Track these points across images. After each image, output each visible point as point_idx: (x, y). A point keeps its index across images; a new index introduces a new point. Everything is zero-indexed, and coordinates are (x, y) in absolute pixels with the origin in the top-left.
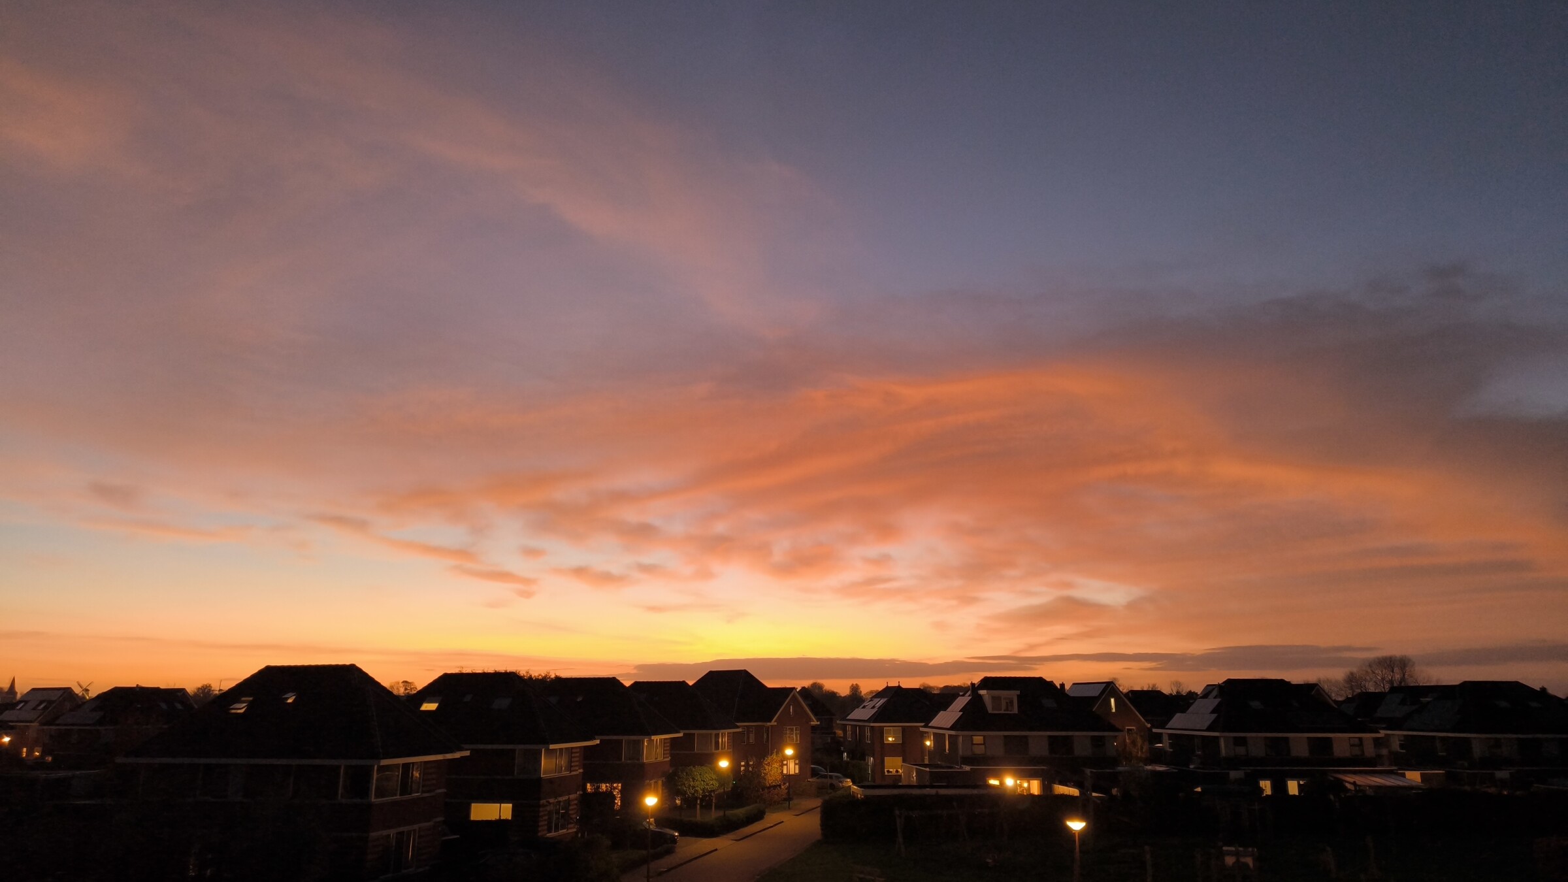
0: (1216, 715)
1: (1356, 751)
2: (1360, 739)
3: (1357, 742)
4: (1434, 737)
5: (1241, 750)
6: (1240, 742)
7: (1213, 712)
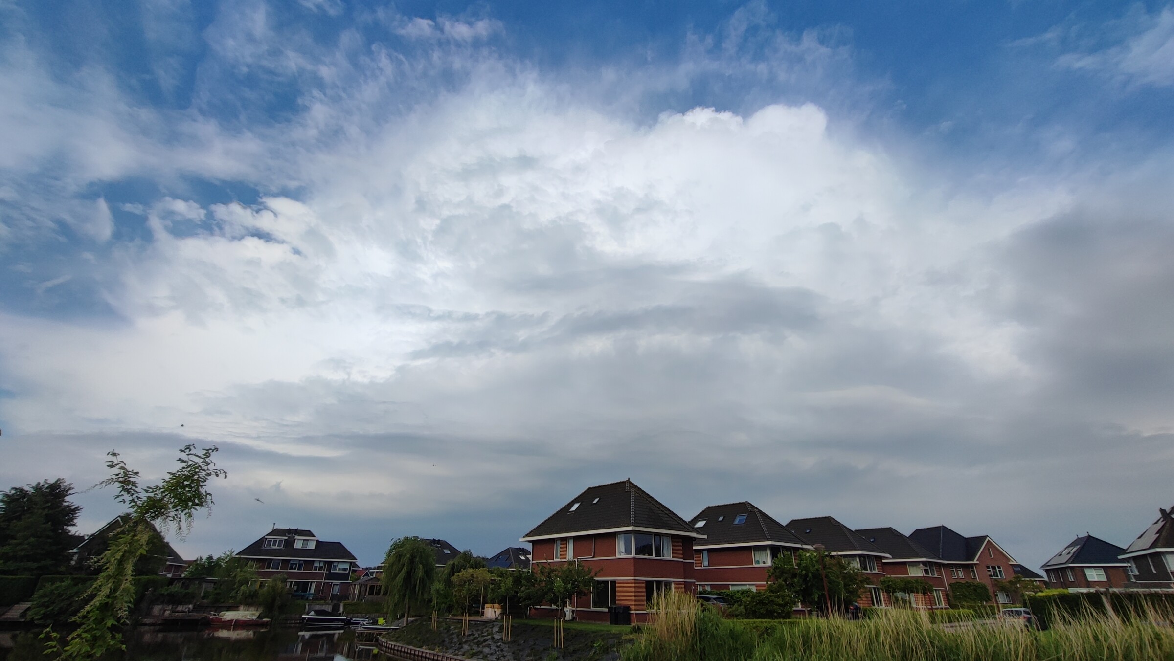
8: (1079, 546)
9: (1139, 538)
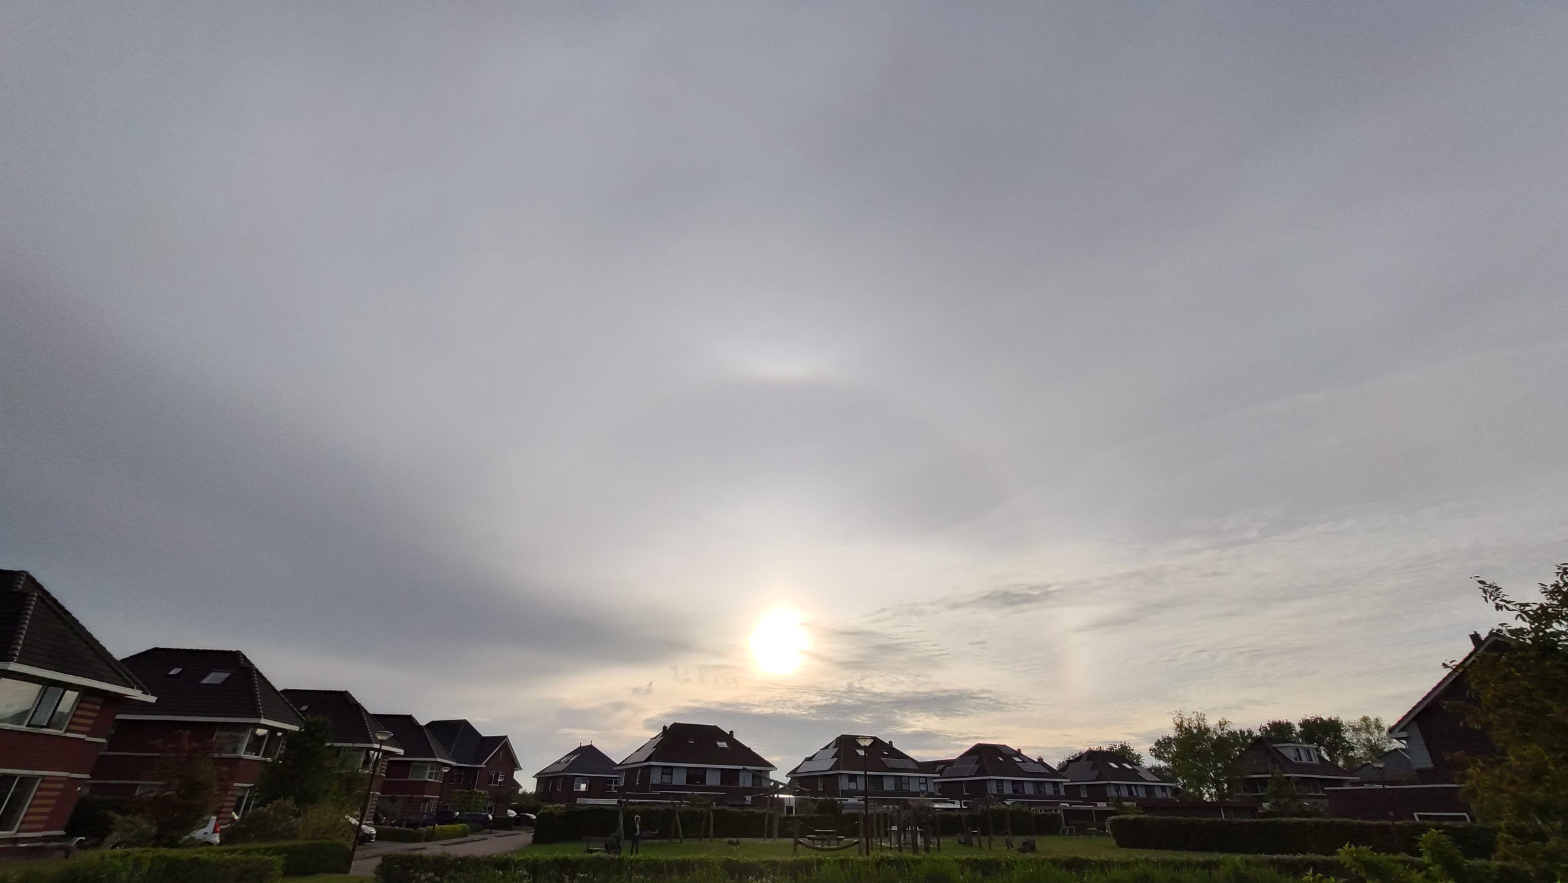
0: (836, 759)
1: (923, 788)
2: (926, 777)
3: (923, 780)
4: (962, 781)
5: (853, 786)
6: (853, 778)
7: (832, 758)
8: (578, 755)
9: (638, 751)
